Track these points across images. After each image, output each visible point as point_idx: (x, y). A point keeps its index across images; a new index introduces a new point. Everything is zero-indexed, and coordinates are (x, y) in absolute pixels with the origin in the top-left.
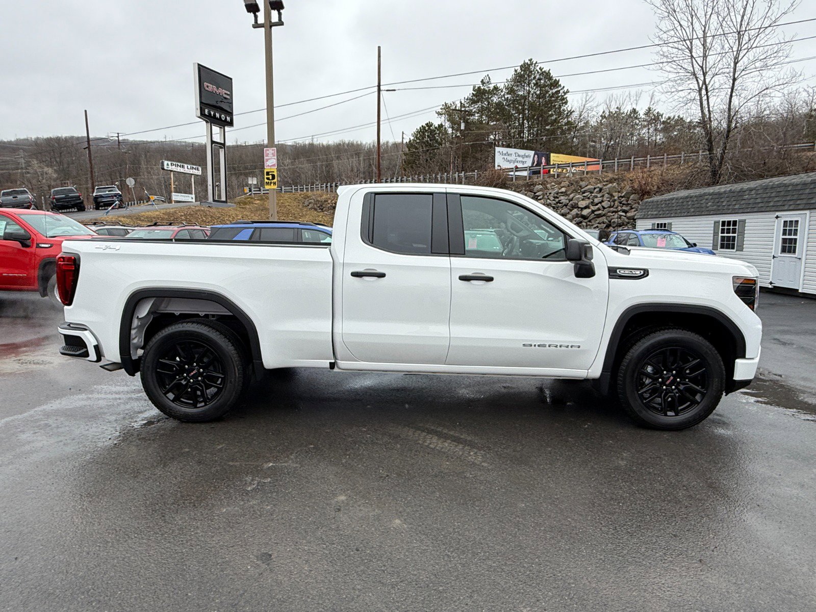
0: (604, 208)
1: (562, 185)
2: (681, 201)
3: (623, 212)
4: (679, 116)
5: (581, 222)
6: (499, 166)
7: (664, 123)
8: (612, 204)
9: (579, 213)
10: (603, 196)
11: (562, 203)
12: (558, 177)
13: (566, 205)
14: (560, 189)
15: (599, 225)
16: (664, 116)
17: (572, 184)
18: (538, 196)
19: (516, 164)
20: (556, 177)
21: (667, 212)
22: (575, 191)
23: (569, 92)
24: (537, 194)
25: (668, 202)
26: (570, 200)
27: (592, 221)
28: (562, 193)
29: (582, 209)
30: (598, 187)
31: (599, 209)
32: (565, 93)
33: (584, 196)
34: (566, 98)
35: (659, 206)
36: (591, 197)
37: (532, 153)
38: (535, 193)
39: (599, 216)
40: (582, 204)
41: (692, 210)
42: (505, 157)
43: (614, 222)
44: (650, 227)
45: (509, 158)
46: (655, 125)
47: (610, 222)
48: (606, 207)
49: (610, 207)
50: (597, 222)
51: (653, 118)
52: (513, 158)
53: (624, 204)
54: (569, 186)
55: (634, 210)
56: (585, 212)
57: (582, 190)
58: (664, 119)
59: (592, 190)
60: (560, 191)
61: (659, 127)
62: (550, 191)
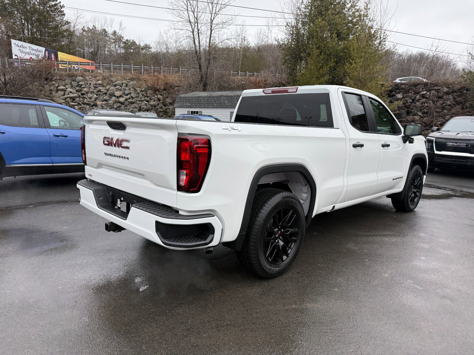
0: (132, 97)
1: (98, 78)
2: (206, 98)
3: (146, 101)
4: (133, 40)
5: (120, 107)
6: (15, 55)
7: (124, 43)
8: (138, 95)
9: (117, 99)
10: (130, 89)
11: (102, 92)
12: (92, 72)
13: (106, 94)
14: (97, 81)
15: (134, 109)
16: (124, 38)
17: (105, 79)
18: (82, 85)
19: (31, 56)
20: (91, 72)
21: (198, 105)
22: (108, 84)
23: (64, 7)
24: (80, 83)
25: (197, 99)
26: (108, 90)
27: (128, 106)
28: (99, 84)
29: (118, 97)
30: (125, 83)
31: (130, 98)
32: (62, 7)
33: (117, 88)
34: (63, 11)
35: (191, 101)
36: (122, 89)
37: (43, 49)
38: (78, 83)
39: (132, 103)
40: (118, 93)
41: (216, 105)
42: (21, 49)
43: (143, 108)
44: (187, 113)
45: (24, 50)
46: (119, 43)
47: (140, 107)
48: (134, 97)
49: (136, 97)
50: (132, 107)
51: (118, 39)
52: (28, 50)
53: (145, 96)
54: (103, 80)
55: (153, 100)
56: (122, 100)
57: (114, 84)
58: (124, 41)
59: (121, 85)
60: (98, 83)
61: (122, 45)
62: (90, 82)
